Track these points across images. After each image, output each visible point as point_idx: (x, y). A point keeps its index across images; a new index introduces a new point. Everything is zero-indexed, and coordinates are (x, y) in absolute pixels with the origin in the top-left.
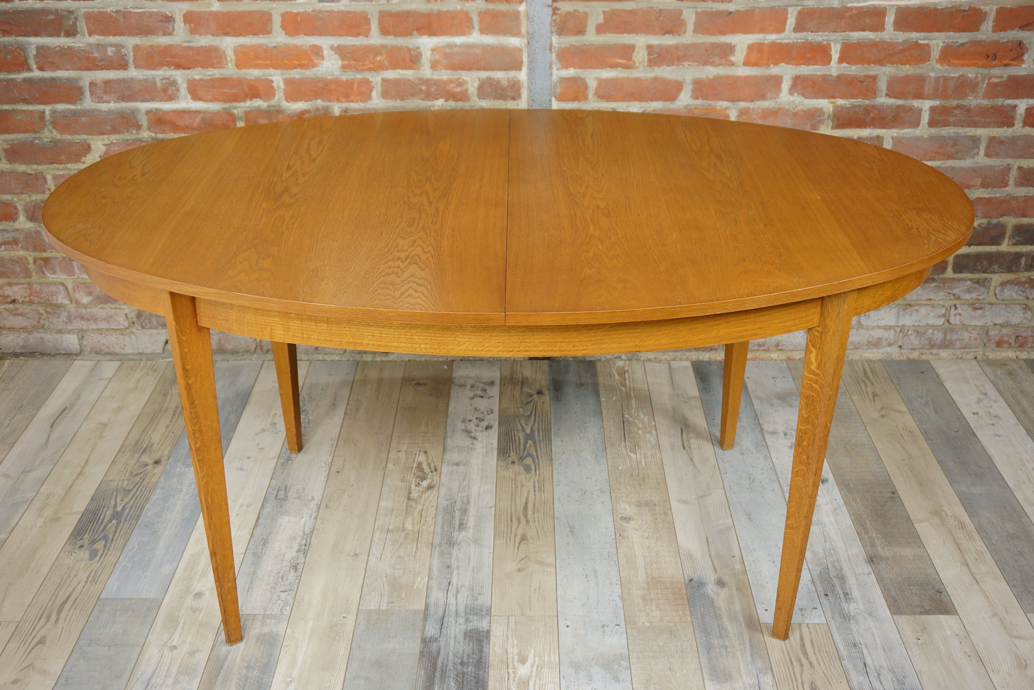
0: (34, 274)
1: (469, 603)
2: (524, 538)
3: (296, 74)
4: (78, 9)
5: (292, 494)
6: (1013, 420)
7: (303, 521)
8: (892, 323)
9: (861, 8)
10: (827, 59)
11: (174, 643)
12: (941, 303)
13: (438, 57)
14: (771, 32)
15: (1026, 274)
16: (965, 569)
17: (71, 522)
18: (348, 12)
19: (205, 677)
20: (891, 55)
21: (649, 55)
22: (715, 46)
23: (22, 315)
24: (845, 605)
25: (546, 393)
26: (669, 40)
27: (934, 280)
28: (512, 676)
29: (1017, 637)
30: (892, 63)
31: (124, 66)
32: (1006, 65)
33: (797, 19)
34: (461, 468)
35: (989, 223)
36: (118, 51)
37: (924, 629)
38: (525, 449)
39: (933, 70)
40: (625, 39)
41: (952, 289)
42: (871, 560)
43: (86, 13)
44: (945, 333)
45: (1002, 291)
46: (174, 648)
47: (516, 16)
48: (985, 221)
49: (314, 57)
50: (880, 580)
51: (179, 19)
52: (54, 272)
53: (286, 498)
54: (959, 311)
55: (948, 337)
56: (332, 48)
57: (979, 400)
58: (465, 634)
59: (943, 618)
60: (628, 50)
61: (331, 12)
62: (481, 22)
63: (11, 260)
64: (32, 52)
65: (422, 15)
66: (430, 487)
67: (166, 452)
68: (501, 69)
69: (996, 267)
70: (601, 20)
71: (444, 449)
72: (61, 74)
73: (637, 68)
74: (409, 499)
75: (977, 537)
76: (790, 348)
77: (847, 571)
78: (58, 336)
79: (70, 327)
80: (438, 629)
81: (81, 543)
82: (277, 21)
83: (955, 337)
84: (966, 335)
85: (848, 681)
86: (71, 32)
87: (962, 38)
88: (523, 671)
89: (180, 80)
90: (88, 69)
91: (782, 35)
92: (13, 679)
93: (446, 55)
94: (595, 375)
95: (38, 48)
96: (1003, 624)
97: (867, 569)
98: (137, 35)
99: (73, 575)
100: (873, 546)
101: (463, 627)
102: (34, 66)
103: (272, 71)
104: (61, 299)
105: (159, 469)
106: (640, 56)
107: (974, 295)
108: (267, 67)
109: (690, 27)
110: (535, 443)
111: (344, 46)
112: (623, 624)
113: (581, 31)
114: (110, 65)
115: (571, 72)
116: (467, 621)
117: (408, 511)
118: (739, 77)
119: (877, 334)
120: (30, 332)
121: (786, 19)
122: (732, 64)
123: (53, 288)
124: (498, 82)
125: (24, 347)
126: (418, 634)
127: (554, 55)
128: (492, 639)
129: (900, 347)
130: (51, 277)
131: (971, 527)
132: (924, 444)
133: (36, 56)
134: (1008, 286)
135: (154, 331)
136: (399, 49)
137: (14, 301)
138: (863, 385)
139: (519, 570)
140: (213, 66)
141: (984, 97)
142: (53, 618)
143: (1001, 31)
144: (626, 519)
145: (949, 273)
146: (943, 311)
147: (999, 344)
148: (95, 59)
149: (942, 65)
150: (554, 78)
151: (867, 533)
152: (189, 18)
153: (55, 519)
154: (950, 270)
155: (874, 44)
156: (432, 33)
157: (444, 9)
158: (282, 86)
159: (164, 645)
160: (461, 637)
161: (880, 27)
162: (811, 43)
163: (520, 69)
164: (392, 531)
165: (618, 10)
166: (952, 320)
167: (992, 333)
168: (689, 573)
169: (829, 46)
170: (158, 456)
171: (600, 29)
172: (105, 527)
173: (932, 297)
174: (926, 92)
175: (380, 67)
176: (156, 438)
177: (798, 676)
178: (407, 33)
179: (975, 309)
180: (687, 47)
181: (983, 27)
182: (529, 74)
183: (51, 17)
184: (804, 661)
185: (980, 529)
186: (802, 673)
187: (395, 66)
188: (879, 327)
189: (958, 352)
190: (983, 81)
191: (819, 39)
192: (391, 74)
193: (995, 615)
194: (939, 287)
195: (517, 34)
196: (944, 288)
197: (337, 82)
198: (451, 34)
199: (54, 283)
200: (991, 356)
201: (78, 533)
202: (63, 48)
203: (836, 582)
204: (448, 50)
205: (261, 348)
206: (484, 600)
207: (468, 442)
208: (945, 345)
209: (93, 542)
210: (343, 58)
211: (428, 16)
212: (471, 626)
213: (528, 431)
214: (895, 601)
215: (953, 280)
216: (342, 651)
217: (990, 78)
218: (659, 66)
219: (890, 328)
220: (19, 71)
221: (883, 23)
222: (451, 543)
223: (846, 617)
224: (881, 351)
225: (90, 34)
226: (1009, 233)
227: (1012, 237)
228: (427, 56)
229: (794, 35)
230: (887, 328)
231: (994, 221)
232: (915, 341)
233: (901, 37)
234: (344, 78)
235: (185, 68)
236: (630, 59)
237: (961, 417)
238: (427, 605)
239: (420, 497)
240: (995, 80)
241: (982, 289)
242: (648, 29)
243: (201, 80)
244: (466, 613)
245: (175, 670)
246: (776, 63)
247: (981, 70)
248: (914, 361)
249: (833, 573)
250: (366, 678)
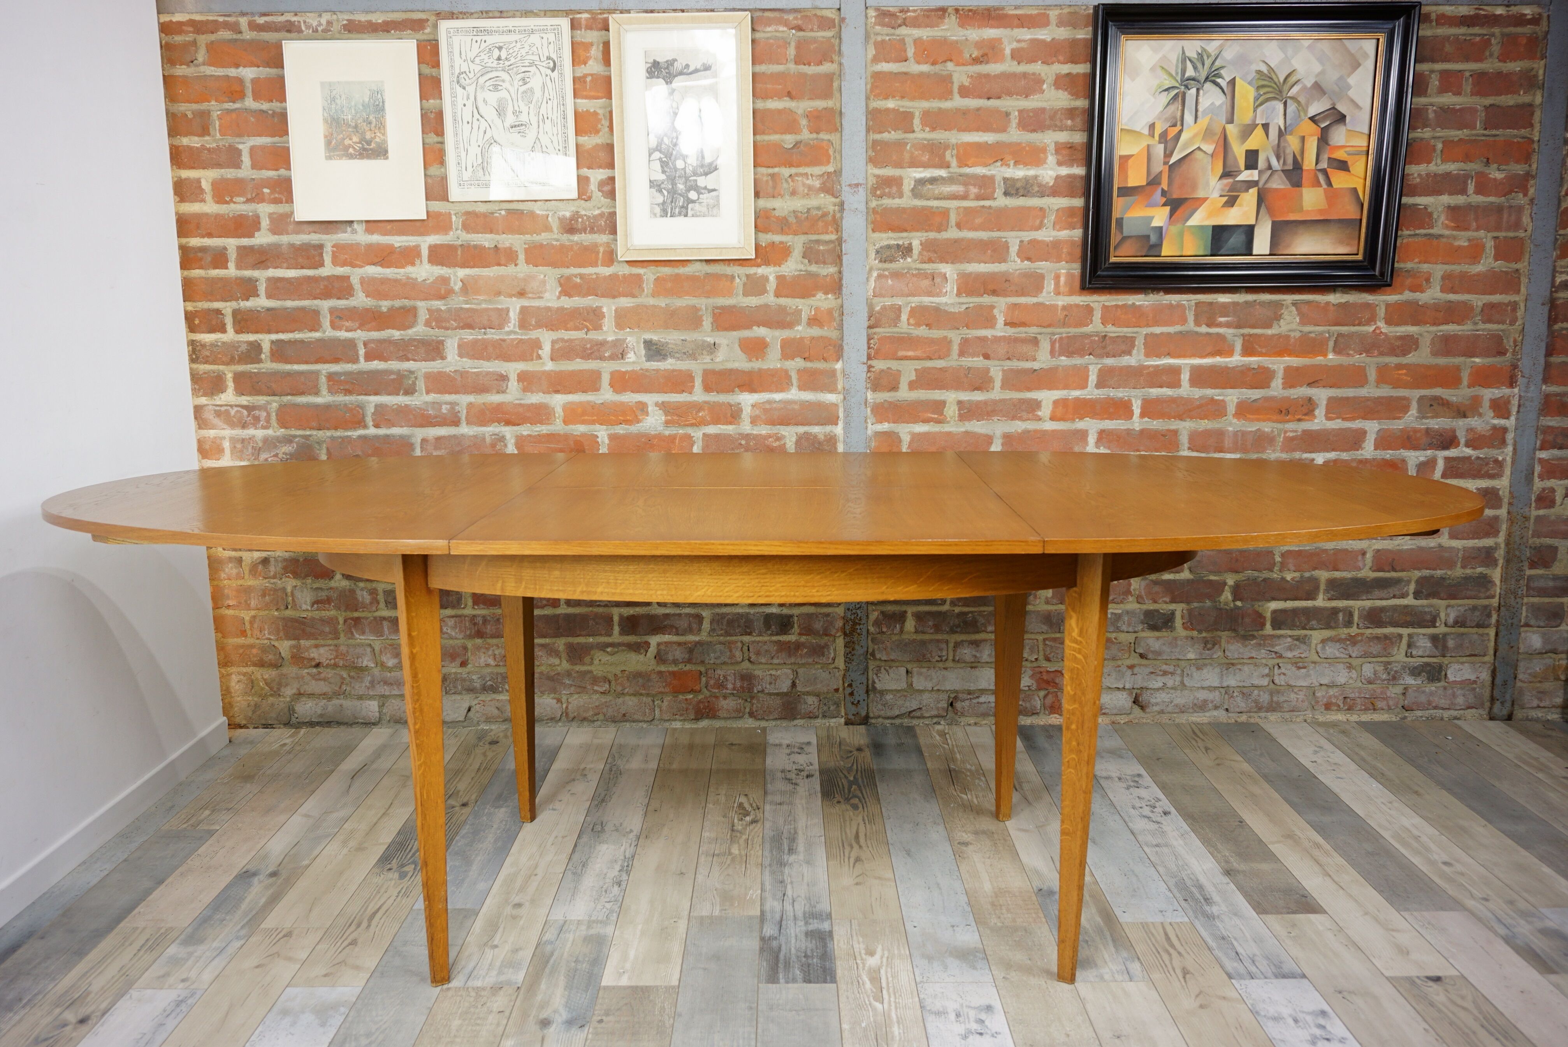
0: (342, 635)
1: (807, 909)
2: (858, 860)
3: (621, 430)
4: (419, 369)
5: (609, 827)
6: (1353, 766)
7: (623, 848)
8: (1216, 684)
9: (1158, 366)
10: (1129, 415)
11: (496, 943)
12: (1264, 661)
13: (757, 412)
14: (1075, 389)
15: (1346, 631)
16: (1327, 879)
17: (379, 851)
18: (674, 371)
19: (531, 969)
20: (1190, 411)
21: (959, 410)
22: (1022, 401)
23: (324, 679)
24: (1207, 908)
25: (867, 750)
26: (978, 396)
27: (1253, 637)
28: (861, 966)
29: (1393, 930)
30: (1191, 418)
31: (456, 423)
32: (1299, 420)
33: (1098, 376)
34: (785, 807)
35: (1302, 577)
36: (453, 408)
37: (1294, 925)
38: (849, 791)
39: (1231, 424)
40: (937, 395)
41: (1273, 646)
42: (1228, 873)
43: (426, 373)
44: (1271, 694)
45: (1323, 648)
46: (496, 946)
47: (833, 373)
48: (1297, 574)
49: (638, 413)
50: (1240, 888)
51: (513, 378)
52: (363, 633)
53: (603, 830)
54: (1283, 670)
55: (1275, 699)
56: (657, 404)
57: (1316, 752)
58: (807, 934)
59: (1312, 916)
60: (939, 406)
61: (657, 370)
62: (799, 379)
63: (322, 620)
64: (370, 410)
65: (744, 372)
66: (754, 821)
67: (474, 797)
68: (818, 424)
69: (1314, 622)
70: (914, 378)
71: (766, 793)
72: (396, 431)
73: (948, 422)
74: (733, 830)
75: (1335, 854)
76: (1115, 712)
77: (1203, 880)
78: (357, 703)
79: (371, 693)
80: (777, 928)
81: (389, 866)
82: (606, 379)
83: (1282, 699)
84: (1293, 696)
85: (1222, 967)
86: (410, 391)
87: (1255, 394)
88: (872, 962)
89: (508, 436)
90: (422, 426)
91: (1085, 392)
92: (324, 972)
93: (766, 411)
94: (915, 736)
95: (376, 406)
96: (1376, 920)
97: (1226, 880)
98: (471, 393)
99: (382, 891)
100: (1227, 862)
101: (804, 929)
102: (371, 423)
103: (597, 426)
104: (367, 662)
105: (466, 810)
106: (951, 411)
107: (1296, 653)
108: (593, 422)
109: (998, 384)
110: (859, 787)
111: (669, 402)
112: (973, 924)
113: (894, 388)
114: (443, 422)
115: (885, 427)
116: (806, 923)
117: (733, 840)
118: (1046, 431)
119: (1202, 695)
120: (330, 699)
121: (1088, 376)
122: (1040, 419)
123: (359, 650)
124: (815, 436)
125: (321, 715)
126: (756, 935)
127: (869, 410)
128: (836, 937)
129: (1227, 710)
130: (360, 638)
131: (1328, 847)
132: (1266, 786)
133: (373, 414)
134: (1330, 644)
135: (458, 697)
136: (720, 405)
137: (318, 665)
138: (1194, 743)
139: (857, 884)
140: (541, 423)
141: (1282, 451)
142: (365, 924)
143: (1290, 387)
144: (966, 844)
145: (1268, 629)
146: (1267, 671)
147: (1328, 707)
148: (430, 416)
149: (1239, 420)
150: (869, 432)
151: (1219, 852)
152: (522, 377)
153: (360, 849)
154: (1268, 626)
155: (1173, 400)
156: (753, 390)
157: (765, 367)
158: (607, 441)
159: (485, 944)
160: (803, 937)
161: (1176, 384)
162: (1113, 399)
163: (837, 424)
164: (718, 855)
165: (929, 368)
166: (1277, 681)
167: (1319, 694)
168: (1037, 884)
169: (1130, 401)
170: (465, 800)
171: (912, 386)
172: (414, 854)
173: (1254, 655)
174: (1226, 446)
175: (702, 423)
176: (462, 786)
177: (1167, 962)
178: (730, 390)
179: (1299, 668)
180: (995, 402)
181: (1273, 384)
182: (844, 428)
183: (393, 377)
184: (1172, 951)
185: (1336, 848)
186: (1171, 960)
187: (716, 421)
188: (1203, 688)
189: (1287, 715)
190: (1279, 435)
191: (1120, 395)
192: (712, 430)
193: (1366, 914)
194: (1260, 645)
195: (833, 390)
196: (1264, 645)
197: (659, 437)
198: (771, 391)
199: (361, 645)
200: (1321, 719)
201: (385, 860)
202: (400, 406)
203: (1194, 889)
204: (768, 406)
205: (567, 714)
206: (824, 906)
207: (790, 787)
208: (1273, 707)
209: (403, 866)
210: (666, 413)
211: (750, 373)
212: (811, 927)
213: (852, 778)
214: (1258, 903)
215: (1273, 636)
216: (676, 948)
217: (1286, 432)
218: (969, 420)
219: (1215, 688)
220: (355, 429)
221: (1180, 380)
222: (782, 864)
223: (1210, 917)
224: (1207, 714)
225: (428, 393)
226: (1322, 587)
227: (1326, 591)
228: (747, 411)
229: (1096, 392)
230: (1211, 689)
231: (1307, 575)
232: (1241, 704)
233: (1198, 393)
234: (667, 433)
235: (514, 425)
236: (942, 414)
237: (1299, 764)
238: (763, 912)
239: (745, 829)
240: (1291, 434)
241: (1303, 647)
242: (958, 386)
243: (529, 436)
244: (805, 918)
245: (498, 964)
246: (1081, 419)
247: (1275, 425)
248: (1243, 723)
249: (1189, 883)
250: (705, 969)
